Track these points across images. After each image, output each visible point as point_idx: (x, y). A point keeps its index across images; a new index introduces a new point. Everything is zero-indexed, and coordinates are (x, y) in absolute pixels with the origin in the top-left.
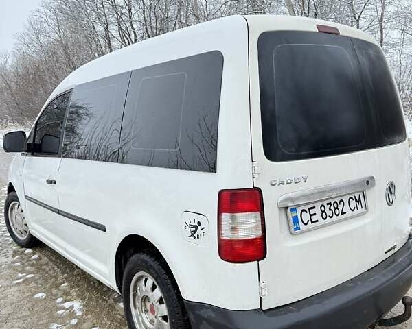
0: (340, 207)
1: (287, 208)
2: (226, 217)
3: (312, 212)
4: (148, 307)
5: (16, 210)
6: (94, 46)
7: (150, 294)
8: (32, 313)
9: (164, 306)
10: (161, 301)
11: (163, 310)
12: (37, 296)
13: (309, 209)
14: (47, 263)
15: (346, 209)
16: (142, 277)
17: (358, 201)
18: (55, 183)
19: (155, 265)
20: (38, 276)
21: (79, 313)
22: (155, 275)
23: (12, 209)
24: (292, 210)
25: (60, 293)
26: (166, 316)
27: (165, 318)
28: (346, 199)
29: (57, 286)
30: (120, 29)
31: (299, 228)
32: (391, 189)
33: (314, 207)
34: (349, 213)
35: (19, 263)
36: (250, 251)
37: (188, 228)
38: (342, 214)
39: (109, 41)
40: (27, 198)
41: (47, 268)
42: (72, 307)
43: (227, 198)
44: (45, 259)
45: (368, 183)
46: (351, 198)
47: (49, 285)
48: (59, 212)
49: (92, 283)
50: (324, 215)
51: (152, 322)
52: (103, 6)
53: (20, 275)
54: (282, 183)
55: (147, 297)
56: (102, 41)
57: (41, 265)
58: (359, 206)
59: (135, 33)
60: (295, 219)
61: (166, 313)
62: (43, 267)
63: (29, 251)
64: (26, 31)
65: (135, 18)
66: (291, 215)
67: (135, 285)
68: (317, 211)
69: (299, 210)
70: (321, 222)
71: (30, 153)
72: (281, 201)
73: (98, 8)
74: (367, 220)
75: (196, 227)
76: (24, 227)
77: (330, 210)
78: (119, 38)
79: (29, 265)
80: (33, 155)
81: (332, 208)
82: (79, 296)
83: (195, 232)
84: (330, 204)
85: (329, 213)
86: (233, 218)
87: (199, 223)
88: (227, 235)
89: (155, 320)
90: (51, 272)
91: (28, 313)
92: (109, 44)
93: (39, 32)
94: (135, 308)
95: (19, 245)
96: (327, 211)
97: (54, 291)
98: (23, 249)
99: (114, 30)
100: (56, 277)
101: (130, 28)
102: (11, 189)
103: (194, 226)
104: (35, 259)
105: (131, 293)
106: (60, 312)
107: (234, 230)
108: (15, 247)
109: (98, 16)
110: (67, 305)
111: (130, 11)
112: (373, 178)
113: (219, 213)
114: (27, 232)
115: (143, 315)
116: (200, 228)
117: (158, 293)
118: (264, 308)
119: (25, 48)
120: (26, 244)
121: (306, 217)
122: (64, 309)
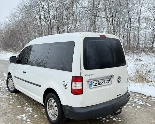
0: (104, 82)
1: (89, 81)
2: (73, 83)
3: (96, 83)
4: (52, 108)
5: (11, 81)
6: (35, 23)
7: (53, 104)
8: (17, 111)
9: (57, 107)
10: (56, 106)
11: (56, 108)
12: (18, 106)
13: (95, 82)
14: (20, 98)
15: (105, 83)
16: (51, 100)
17: (109, 81)
18: (26, 73)
19: (55, 96)
20: (18, 101)
21: (31, 111)
22: (55, 99)
23: (9, 80)
24: (90, 82)
25: (25, 106)
26: (57, 110)
27: (57, 111)
28: (105, 80)
29: (24, 104)
30: (45, 17)
31: (92, 87)
32: (119, 78)
33: (96, 82)
34: (106, 84)
35: (11, 97)
36: (79, 92)
37: (64, 86)
38: (104, 84)
39: (41, 21)
40: (15, 77)
41: (21, 99)
42: (29, 110)
43: (74, 78)
44: (19, 97)
45: (111, 76)
46: (107, 80)
47: (21, 104)
48: (26, 81)
49: (35, 104)
50: (99, 84)
51: (53, 112)
52: (39, 9)
53: (12, 101)
54: (88, 75)
55: (52, 105)
56: (38, 21)
57: (18, 98)
58: (109, 82)
59: (50, 19)
60: (91, 85)
61: (57, 109)
62: (19, 99)
63: (14, 94)
64: (10, 15)
65: (51, 13)
66: (90, 83)
67: (49, 102)
68: (97, 83)
69: (92, 82)
70: (98, 86)
71: (17, 63)
72: (88, 80)
73: (37, 9)
74: (111, 86)
75: (66, 86)
76: (13, 86)
77: (101, 83)
78: (44, 20)
79: (14, 98)
80: (18, 64)
81: (101, 82)
82: (31, 107)
83: (66, 87)
84: (101, 81)
85: (101, 84)
86: (75, 83)
87: (67, 85)
88: (74, 88)
89: (54, 112)
90: (22, 100)
91: (16, 111)
92: (41, 23)
93: (15, 16)
94: (48, 109)
95: (10, 92)
96: (100, 83)
97: (23, 105)
98: (12, 93)
99: (43, 17)
100: (23, 102)
101: (48, 17)
102: (9, 74)
103: (66, 85)
104: (16, 96)
105: (48, 104)
106: (26, 111)
107: (75, 86)
108: (10, 93)
109: (37, 12)
110: (28, 109)
111: (49, 11)
112: (113, 75)
113: (72, 82)
114: (14, 88)
115: (51, 110)
116: (67, 86)
117: (55, 104)
118: (82, 107)
119: (9, 21)
120: (13, 92)
121: (94, 84)
122: (26, 110)
